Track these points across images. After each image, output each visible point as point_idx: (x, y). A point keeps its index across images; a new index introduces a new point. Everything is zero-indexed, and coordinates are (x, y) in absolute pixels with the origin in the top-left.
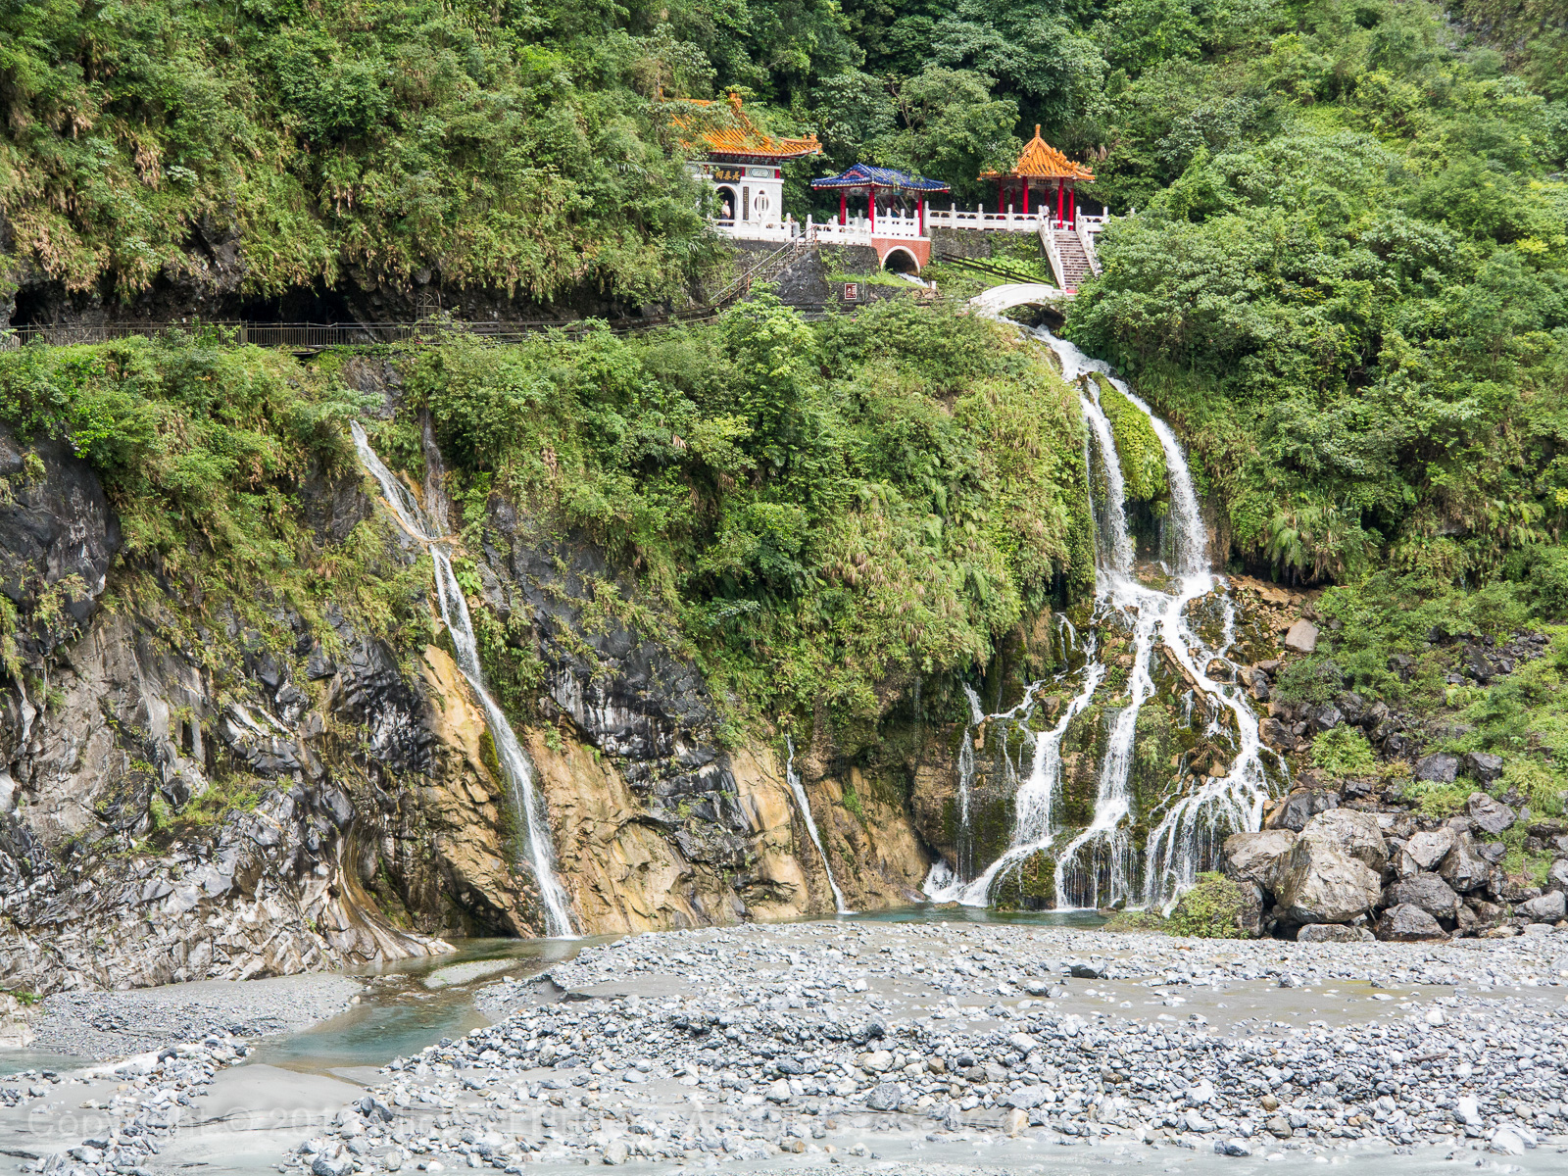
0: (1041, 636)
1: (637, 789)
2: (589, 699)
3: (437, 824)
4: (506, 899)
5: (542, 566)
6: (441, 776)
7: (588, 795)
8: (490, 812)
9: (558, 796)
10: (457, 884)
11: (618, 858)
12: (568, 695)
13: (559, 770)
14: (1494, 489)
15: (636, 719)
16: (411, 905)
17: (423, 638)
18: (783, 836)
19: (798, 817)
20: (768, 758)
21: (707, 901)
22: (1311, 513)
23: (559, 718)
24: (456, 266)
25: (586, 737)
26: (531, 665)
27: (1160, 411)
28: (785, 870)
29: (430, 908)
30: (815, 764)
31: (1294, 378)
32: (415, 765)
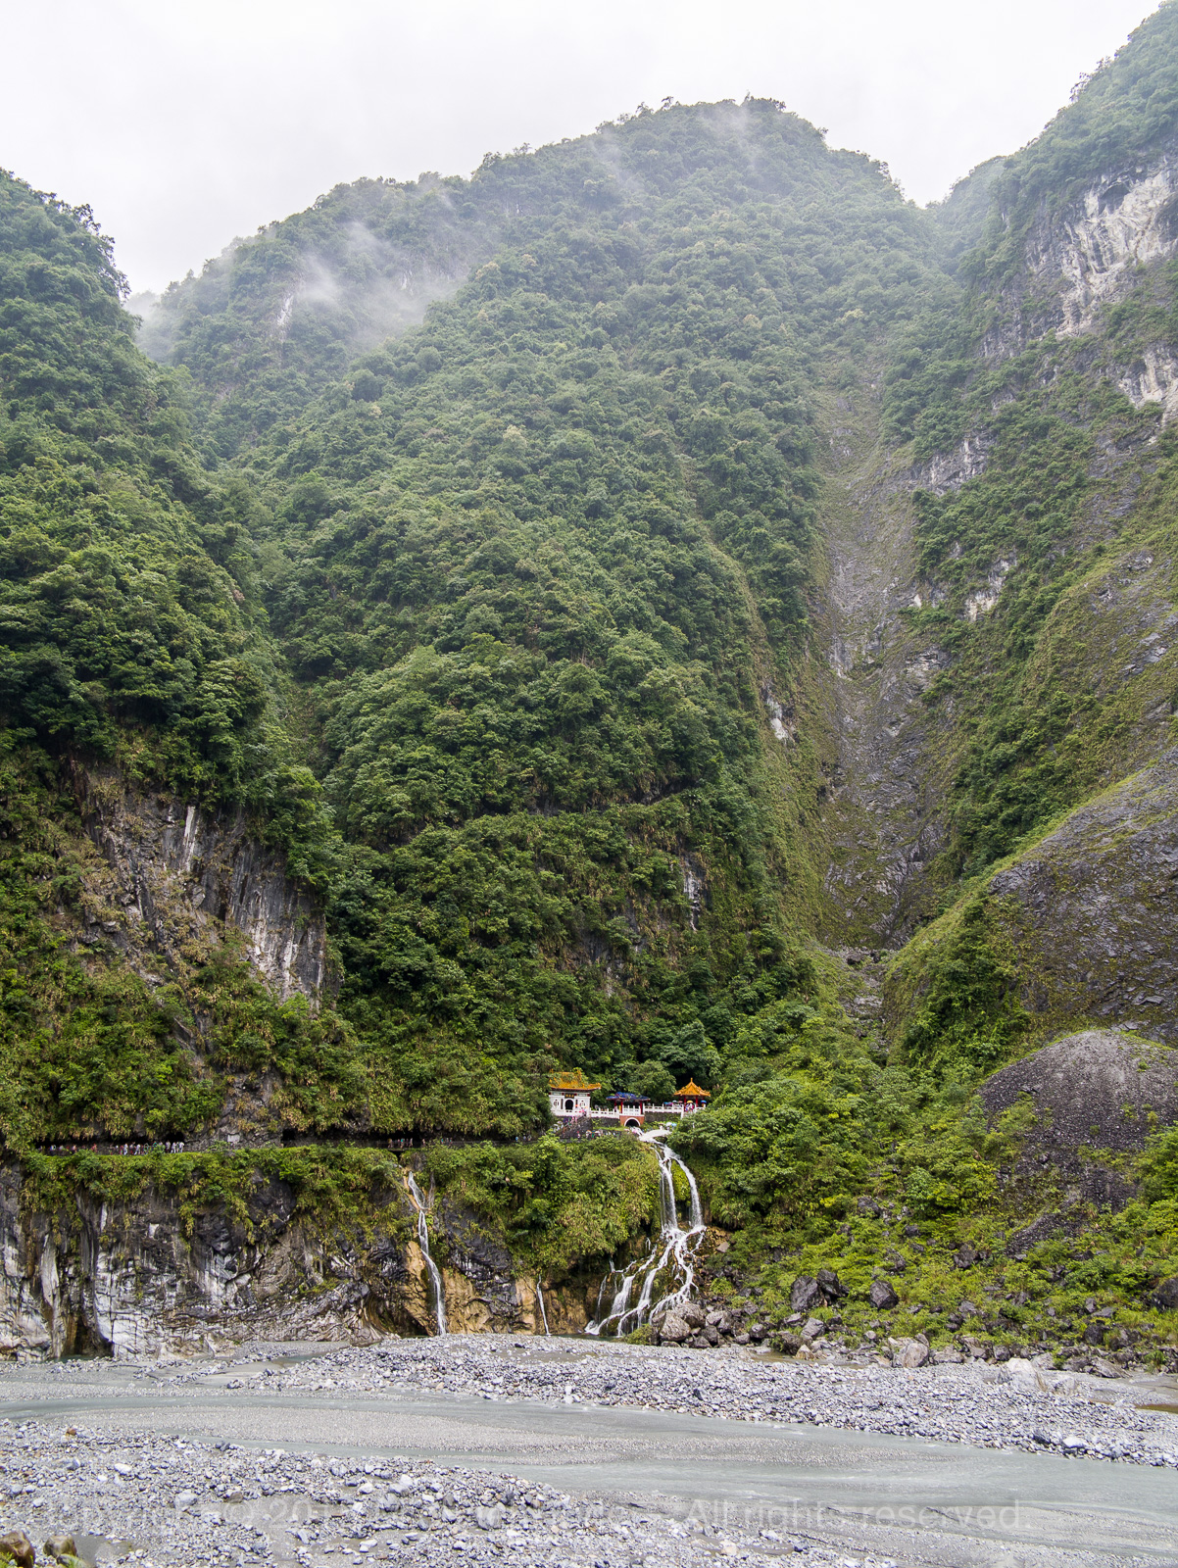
0: (639, 1245)
1: (478, 1290)
2: (463, 1260)
3: (404, 1297)
4: (425, 1323)
5: (453, 1217)
6: (407, 1282)
7: (460, 1291)
8: (424, 1295)
9: (450, 1291)
10: (410, 1318)
11: (468, 1311)
12: (456, 1258)
13: (452, 1283)
14: (800, 1198)
15: (479, 1267)
16: (396, 1323)
17: (407, 1239)
18: (531, 1308)
19: (538, 1301)
20: (531, 1282)
21: (498, 1328)
22: (734, 1206)
23: (453, 1266)
24: (449, 1125)
25: (462, 1272)
26: (445, 1248)
27: (692, 1171)
28: (529, 1319)
29: (402, 1325)
30: (546, 1285)
31: (737, 1160)
32: (398, 1279)
